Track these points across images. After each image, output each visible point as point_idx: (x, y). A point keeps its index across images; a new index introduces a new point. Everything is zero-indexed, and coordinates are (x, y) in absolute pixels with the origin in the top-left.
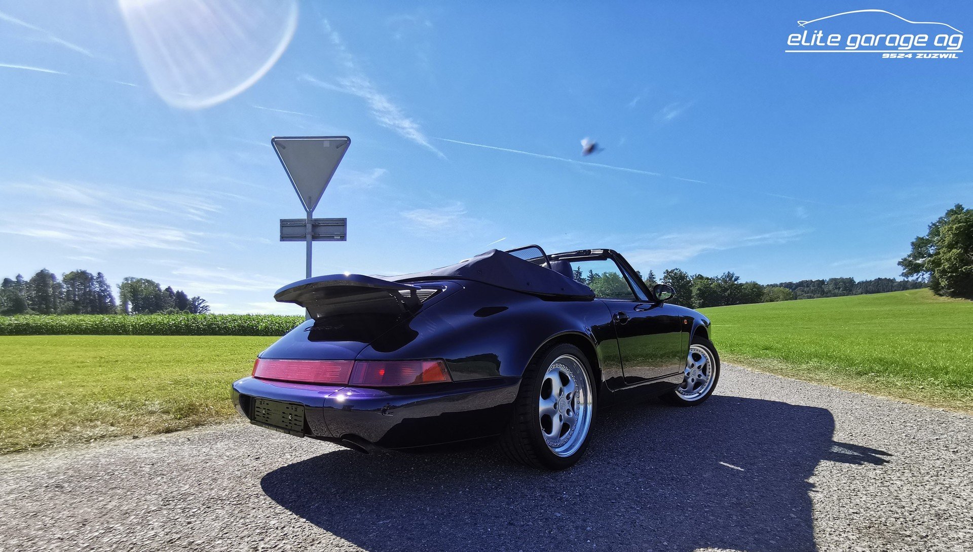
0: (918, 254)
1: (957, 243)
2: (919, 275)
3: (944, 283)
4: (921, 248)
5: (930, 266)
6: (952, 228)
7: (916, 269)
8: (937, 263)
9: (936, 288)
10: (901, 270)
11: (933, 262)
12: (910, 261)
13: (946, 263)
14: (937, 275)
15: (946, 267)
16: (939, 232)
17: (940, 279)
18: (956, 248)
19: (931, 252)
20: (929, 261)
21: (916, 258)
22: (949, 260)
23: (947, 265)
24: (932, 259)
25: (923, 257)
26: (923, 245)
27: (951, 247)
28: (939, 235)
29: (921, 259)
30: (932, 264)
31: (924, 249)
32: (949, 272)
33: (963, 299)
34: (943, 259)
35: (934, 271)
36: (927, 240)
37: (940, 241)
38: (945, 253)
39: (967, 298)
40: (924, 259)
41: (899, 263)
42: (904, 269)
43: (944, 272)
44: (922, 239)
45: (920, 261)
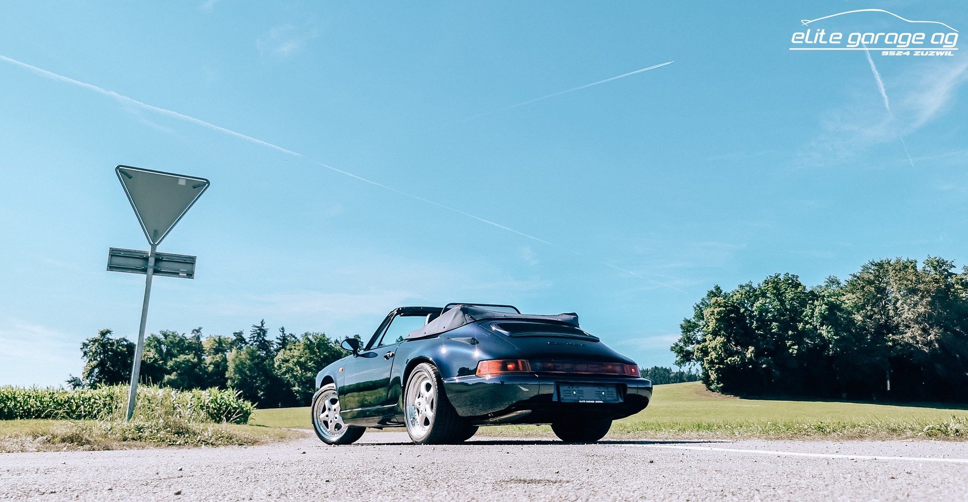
0: (689, 341)
1: (720, 330)
2: (691, 365)
3: (713, 376)
4: (689, 332)
5: (699, 355)
6: (713, 312)
7: (687, 357)
8: (705, 352)
9: (706, 380)
10: (674, 357)
11: (702, 350)
12: (681, 347)
13: (713, 352)
14: (707, 366)
15: (713, 357)
16: (702, 315)
17: (710, 371)
18: (720, 335)
19: (699, 338)
20: (698, 349)
21: (686, 343)
22: (714, 349)
23: (713, 355)
24: (700, 346)
25: (693, 344)
26: (691, 329)
27: (715, 333)
28: (703, 319)
29: (690, 346)
30: (701, 353)
31: (692, 333)
32: (716, 363)
33: (732, 396)
34: (710, 347)
35: (703, 361)
36: (694, 323)
37: (704, 326)
38: (711, 341)
39: (736, 395)
40: (693, 346)
41: (672, 349)
42: (677, 357)
43: (711, 362)
44: (689, 322)
45: (690, 348)
